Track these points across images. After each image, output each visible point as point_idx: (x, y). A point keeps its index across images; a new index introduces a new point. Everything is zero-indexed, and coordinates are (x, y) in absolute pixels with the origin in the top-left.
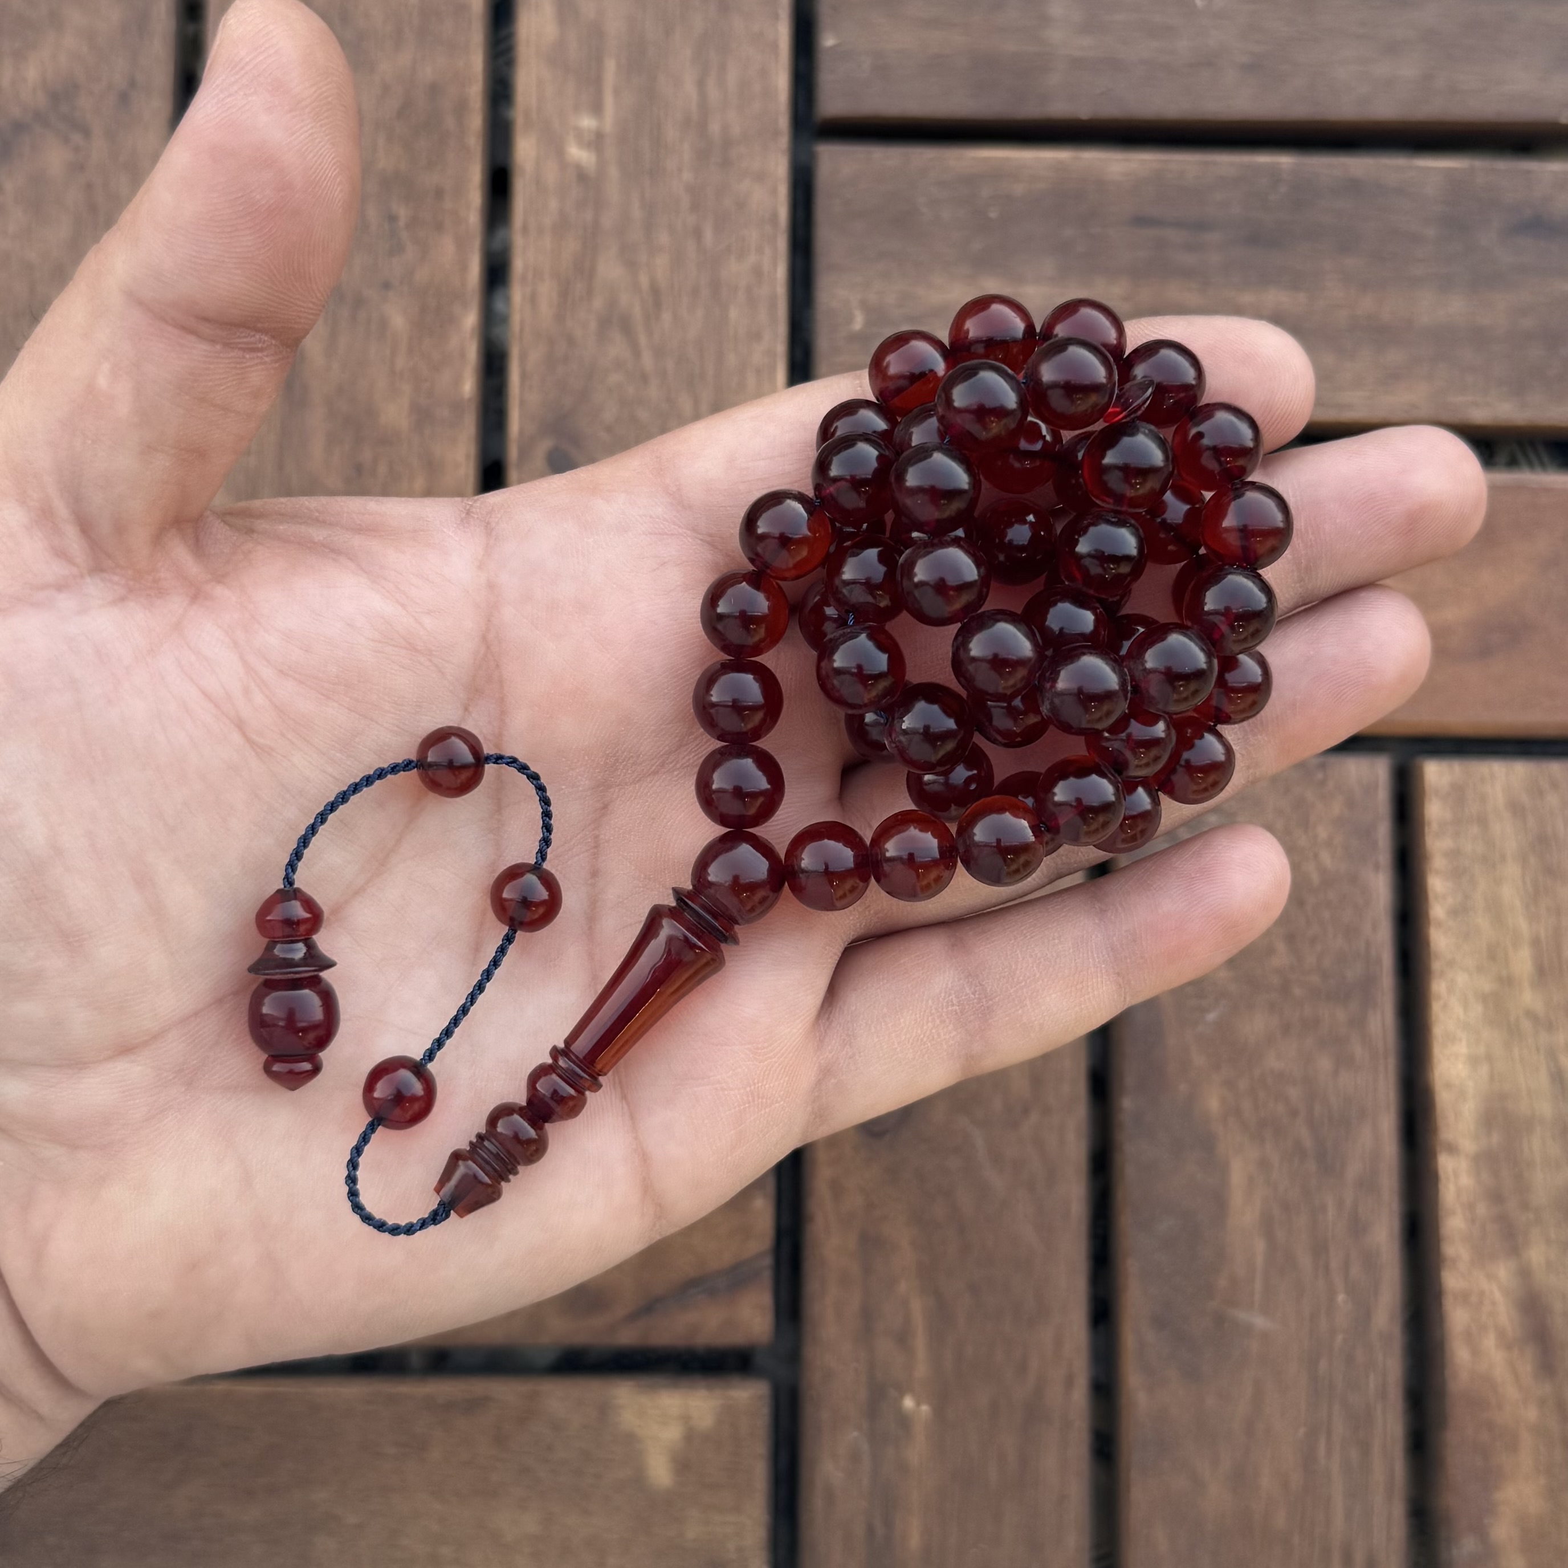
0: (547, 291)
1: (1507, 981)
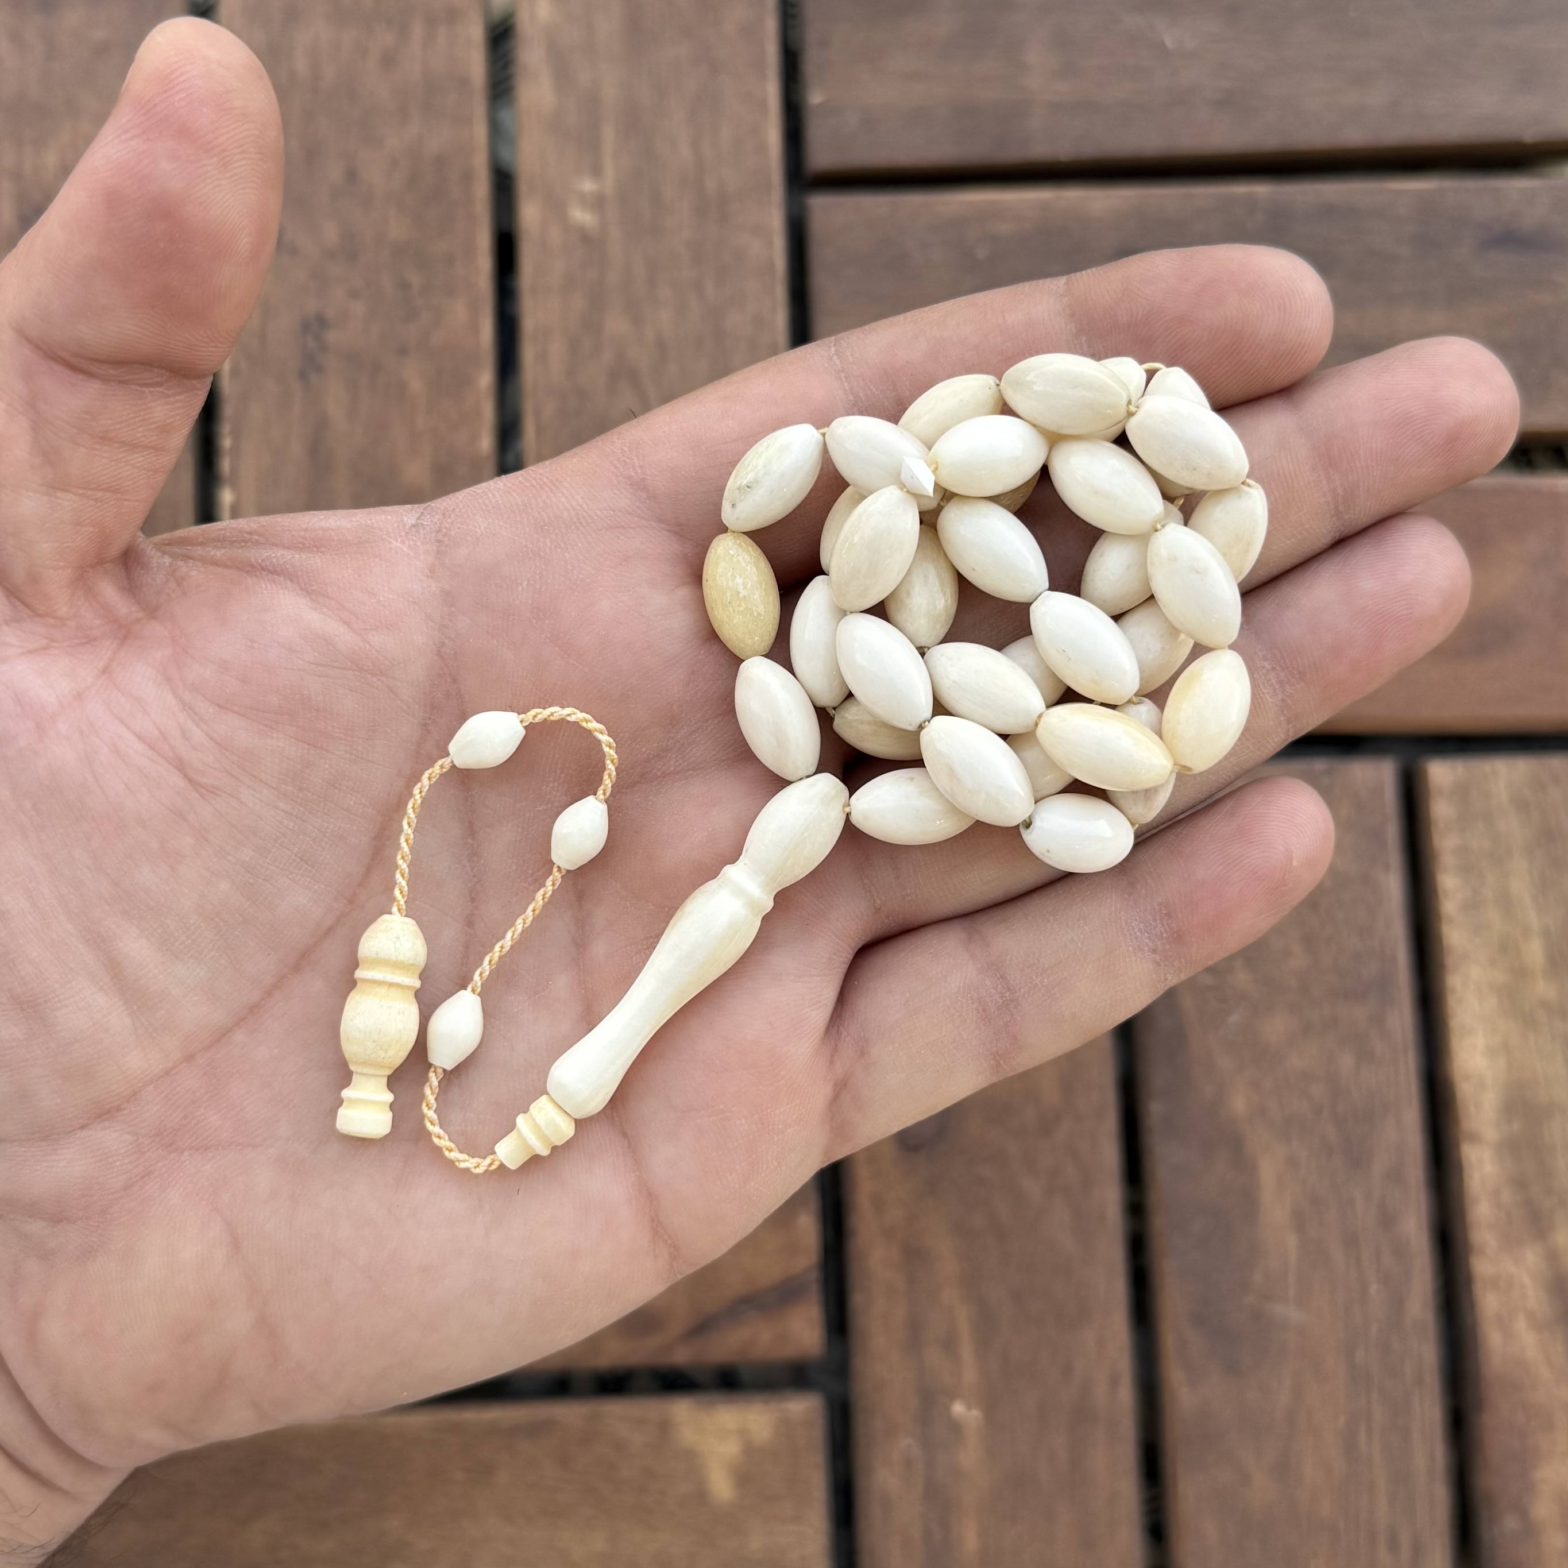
0: (557, 350)
1: (1521, 973)
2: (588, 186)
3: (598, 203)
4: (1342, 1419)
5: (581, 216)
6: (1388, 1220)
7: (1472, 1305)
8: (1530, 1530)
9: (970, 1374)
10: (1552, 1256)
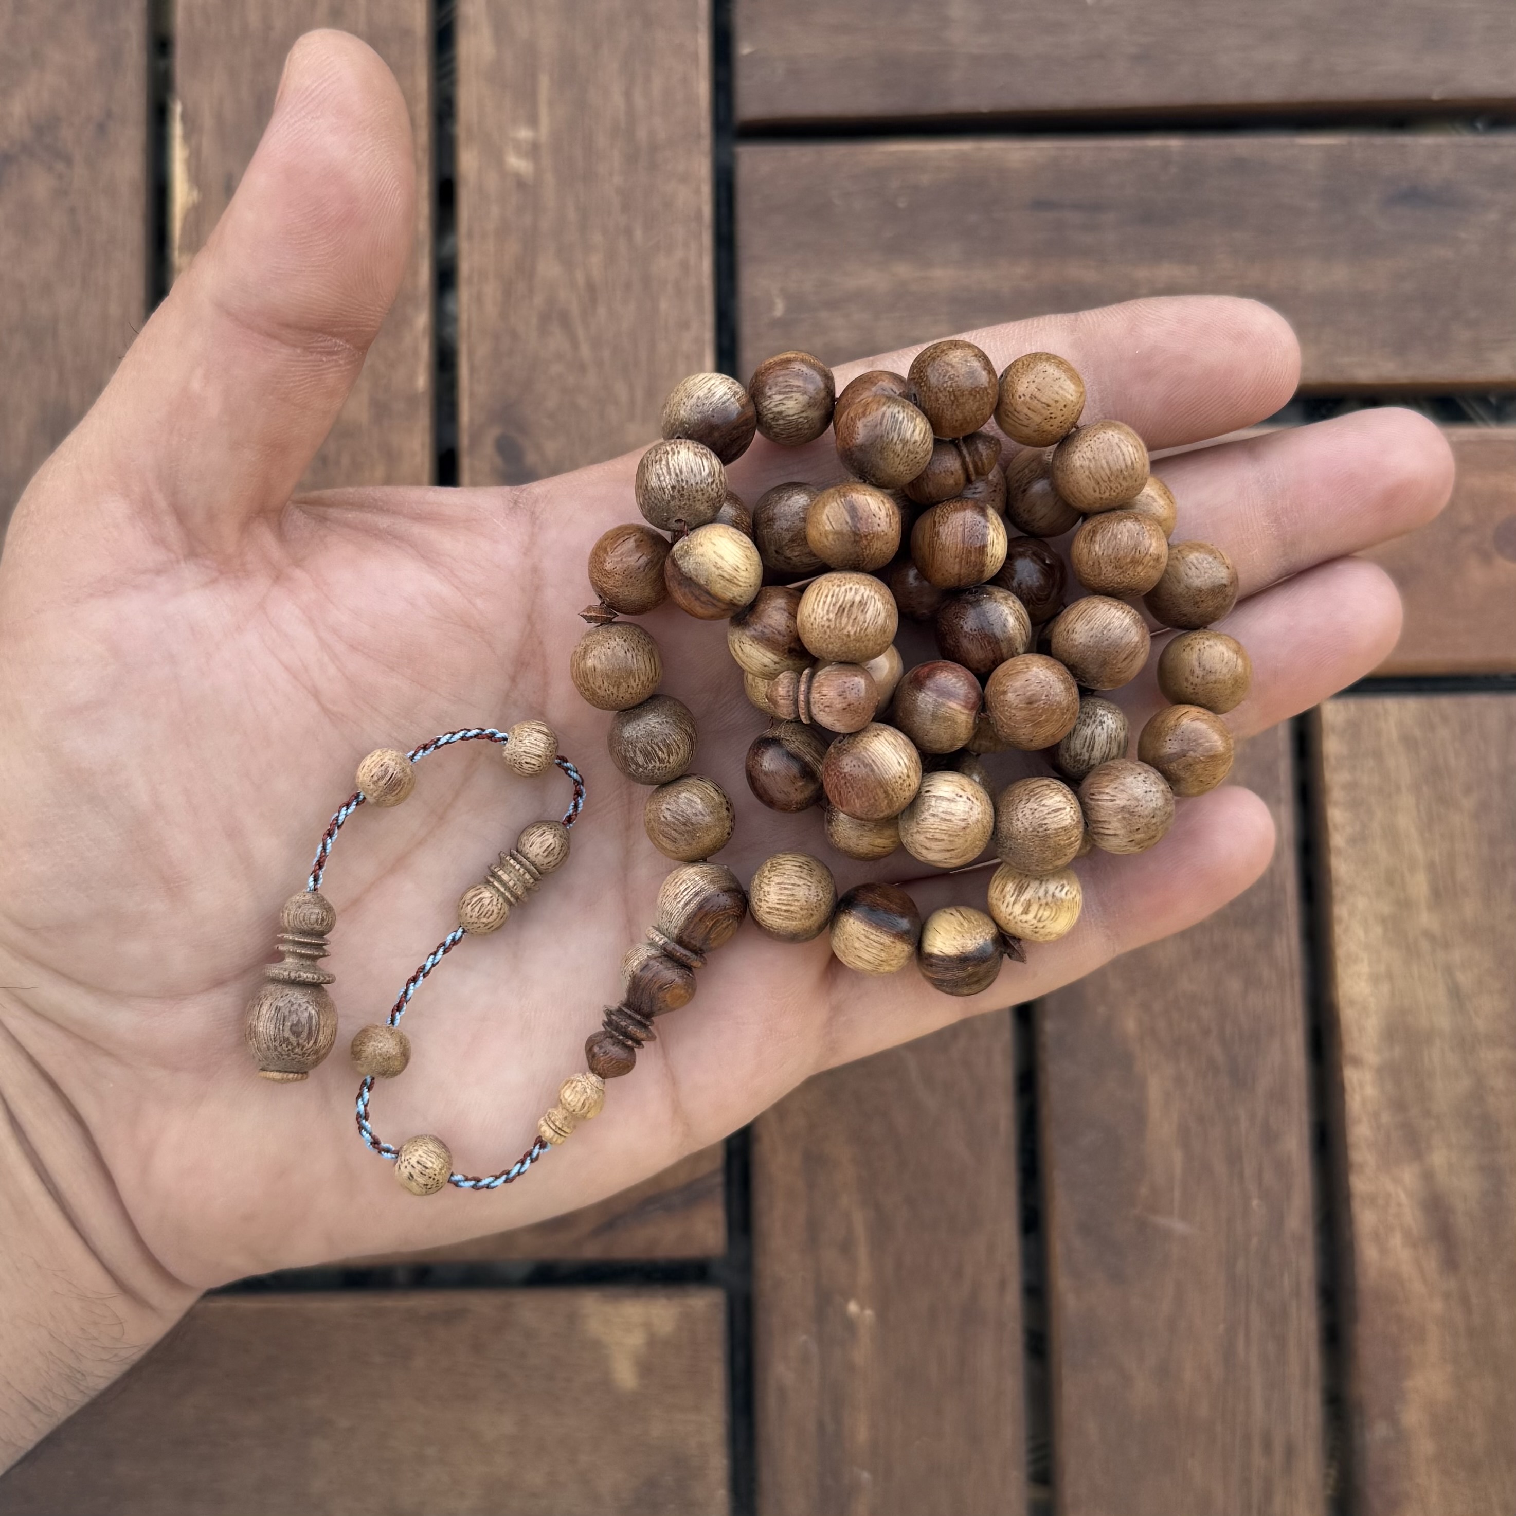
0: (491, 291)
1: (1405, 904)
2: (524, 134)
3: (533, 151)
4: (1222, 1327)
5: (517, 163)
6: (1270, 1137)
7: (1350, 1221)
8: (1400, 1437)
9: (864, 1276)
10: (1428, 1176)
